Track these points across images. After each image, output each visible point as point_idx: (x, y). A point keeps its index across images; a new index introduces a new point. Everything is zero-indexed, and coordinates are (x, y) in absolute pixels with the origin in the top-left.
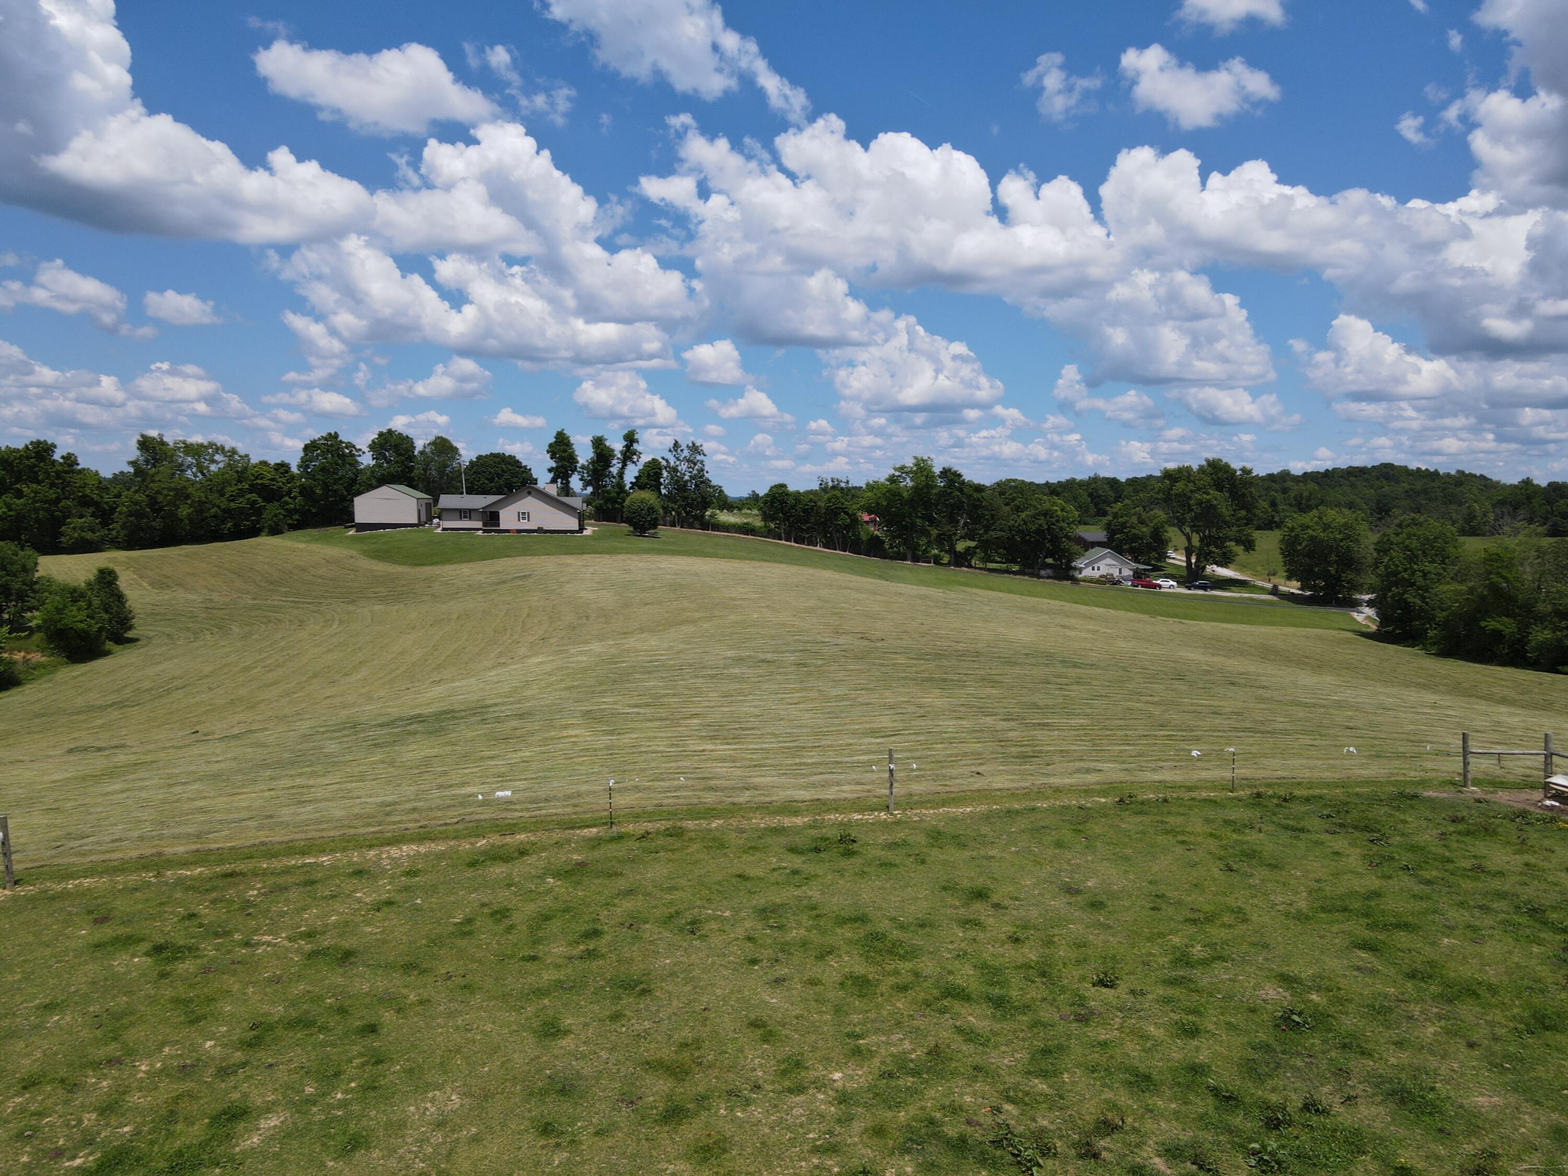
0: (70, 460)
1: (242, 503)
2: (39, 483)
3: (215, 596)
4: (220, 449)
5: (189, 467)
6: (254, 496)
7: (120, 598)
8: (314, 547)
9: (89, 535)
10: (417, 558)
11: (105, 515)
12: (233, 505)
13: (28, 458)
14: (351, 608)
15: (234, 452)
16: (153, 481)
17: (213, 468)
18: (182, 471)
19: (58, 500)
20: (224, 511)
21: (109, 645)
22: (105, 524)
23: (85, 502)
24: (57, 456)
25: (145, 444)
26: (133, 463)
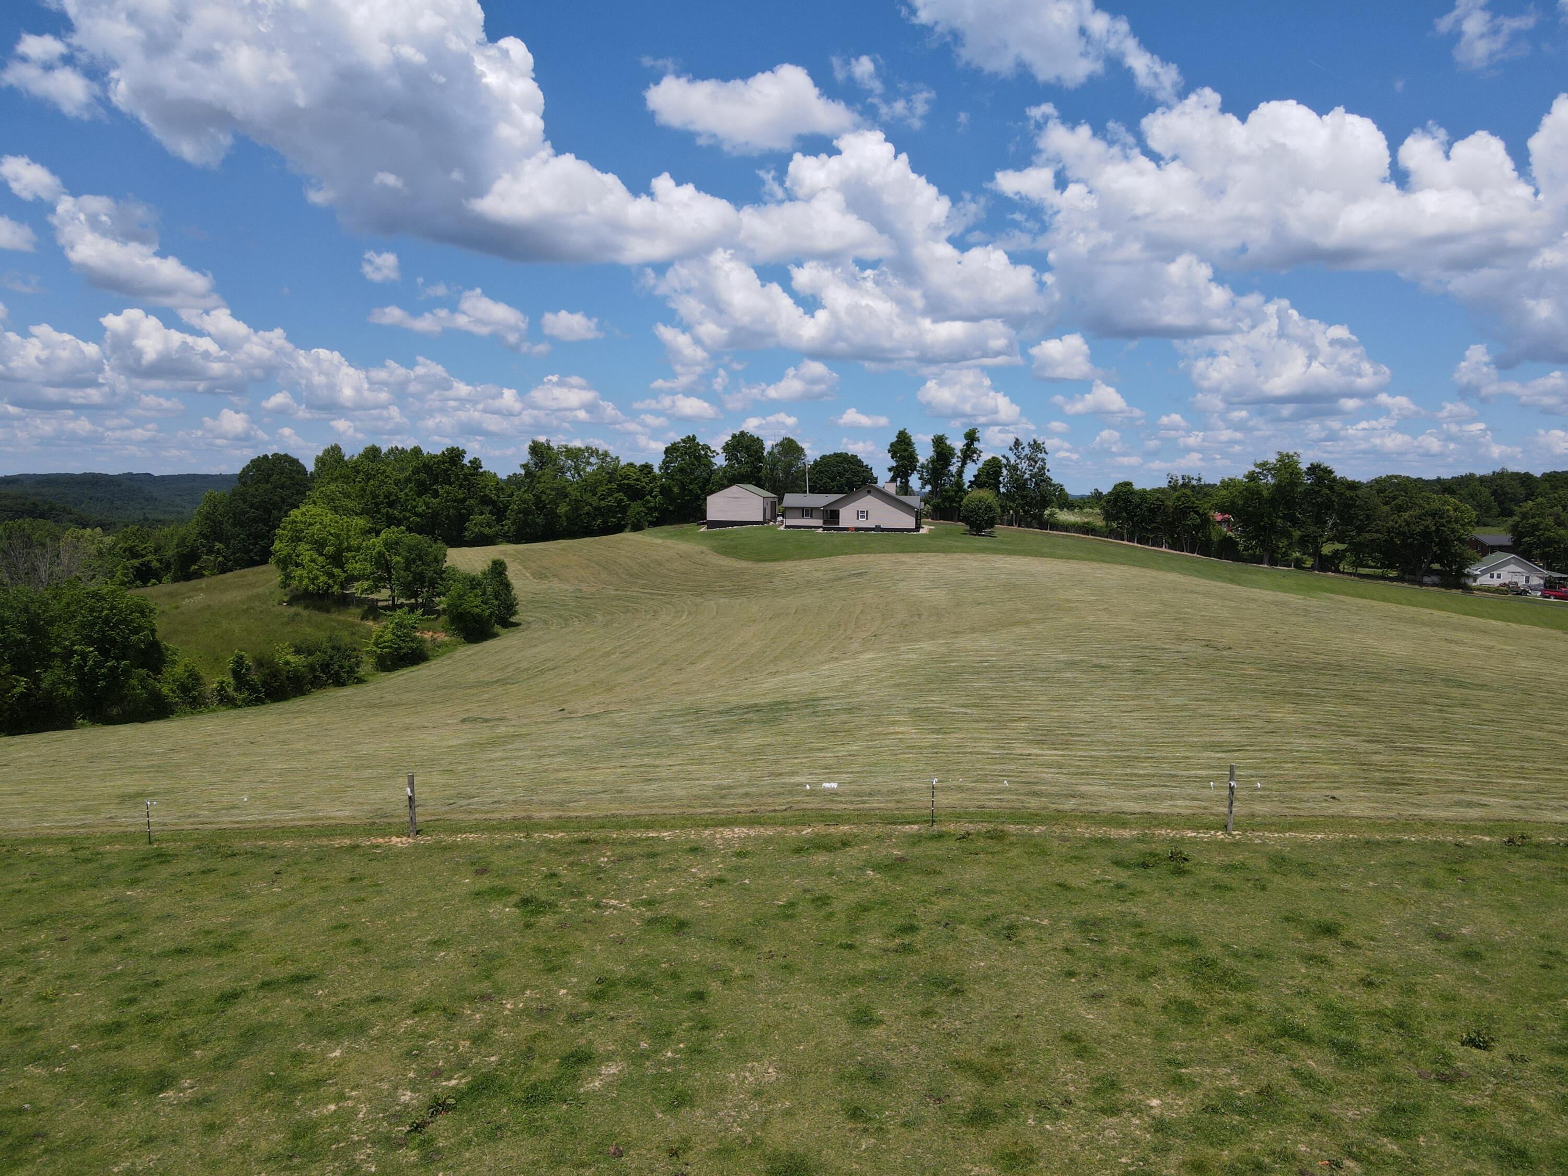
0: (476, 464)
1: (610, 501)
2: (450, 484)
3: (584, 586)
4: (593, 452)
5: (569, 469)
6: (621, 495)
7: (507, 586)
8: (670, 542)
9: (486, 531)
10: (761, 556)
11: (500, 512)
12: (603, 503)
13: (444, 463)
14: (699, 600)
15: (606, 454)
16: (539, 482)
17: (589, 469)
18: (563, 473)
19: (465, 500)
20: (595, 509)
21: (497, 628)
22: (499, 520)
23: (486, 500)
24: (466, 461)
25: (537, 450)
26: (525, 466)
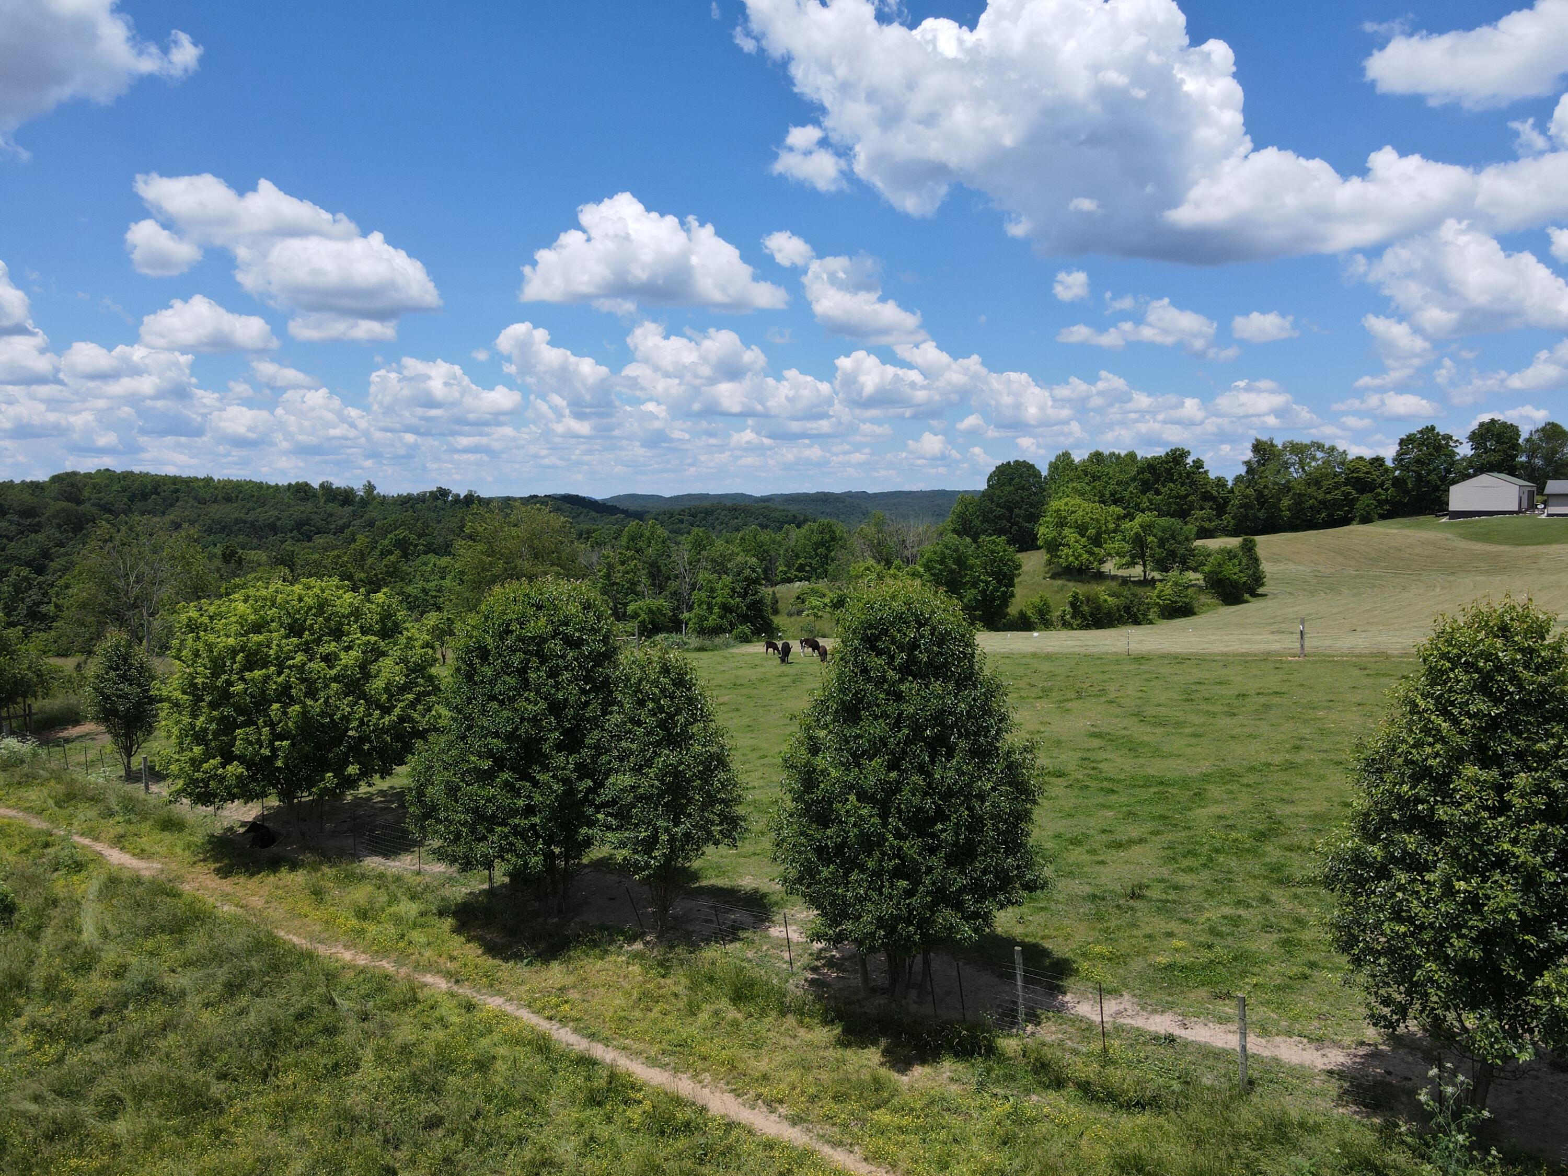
0: (1198, 464)
1: (1337, 494)
3: (1320, 568)
5: (1293, 464)
6: (1348, 489)
7: (1256, 561)
12: (1329, 497)
13: (1167, 463)
15: (1333, 449)
17: (1313, 464)
20: (1320, 502)
22: (1219, 516)
23: (1207, 496)
24: (1189, 461)
25: (1259, 447)
26: (1247, 463)
